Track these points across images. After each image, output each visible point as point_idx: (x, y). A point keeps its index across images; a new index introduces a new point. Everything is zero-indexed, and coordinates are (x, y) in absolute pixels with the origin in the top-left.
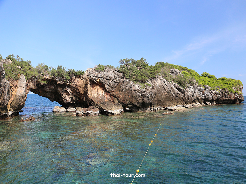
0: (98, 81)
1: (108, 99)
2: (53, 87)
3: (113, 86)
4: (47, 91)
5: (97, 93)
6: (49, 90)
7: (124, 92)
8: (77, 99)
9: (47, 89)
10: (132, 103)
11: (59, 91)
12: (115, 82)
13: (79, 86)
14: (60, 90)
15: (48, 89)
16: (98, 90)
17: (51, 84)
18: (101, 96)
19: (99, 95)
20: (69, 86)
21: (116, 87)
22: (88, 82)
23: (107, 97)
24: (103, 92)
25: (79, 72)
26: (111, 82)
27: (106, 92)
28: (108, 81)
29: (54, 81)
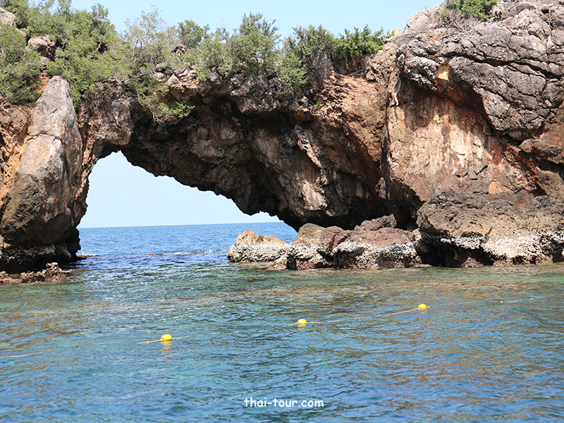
0: (444, 76)
1: (507, 181)
2: (228, 134)
3: (532, 102)
4: (207, 157)
5: (444, 150)
6: (212, 152)
8: (359, 194)
9: (205, 148)
11: (265, 156)
12: (548, 74)
13: (356, 118)
14: (267, 146)
15: (207, 148)
16: (445, 131)
17: (218, 120)
18: (462, 162)
19: (454, 156)
20: (309, 122)
21: (557, 104)
22: (391, 89)
23: (501, 167)
24: (478, 142)
25: (356, 39)
26: (519, 79)
27: (492, 141)
28: (501, 70)
29: (226, 98)
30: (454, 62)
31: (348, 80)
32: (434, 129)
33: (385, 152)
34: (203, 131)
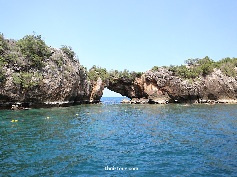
0: (152, 79)
1: (160, 93)
2: (121, 85)
3: (163, 83)
6: (119, 88)
7: (173, 87)
8: (139, 94)
10: (179, 96)
12: (165, 79)
13: (139, 84)
14: (127, 87)
16: (152, 86)
17: (120, 83)
19: (153, 89)
20: (133, 84)
21: (167, 83)
22: (144, 80)
23: (159, 91)
24: (156, 88)
25: (140, 73)
26: (162, 79)
27: (158, 88)
28: (159, 78)
29: (122, 80)
30: (153, 77)
31: (138, 79)
32: (150, 86)
33: (143, 88)
34: (118, 85)
